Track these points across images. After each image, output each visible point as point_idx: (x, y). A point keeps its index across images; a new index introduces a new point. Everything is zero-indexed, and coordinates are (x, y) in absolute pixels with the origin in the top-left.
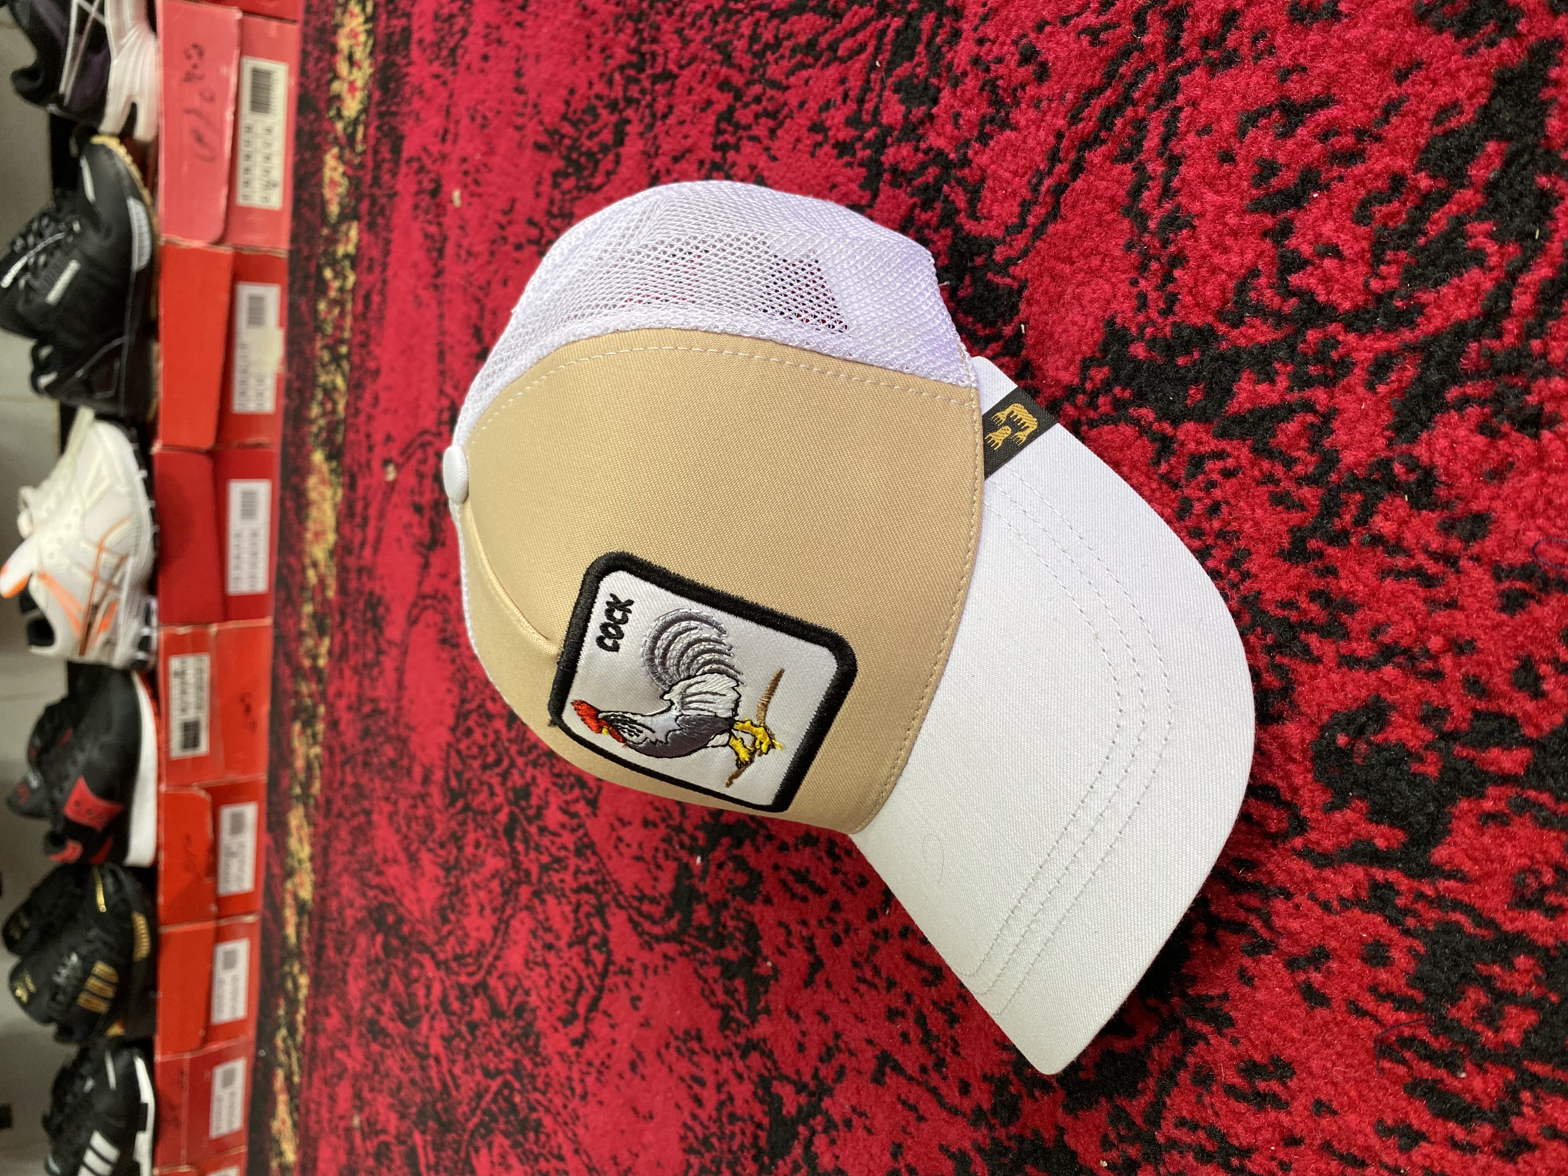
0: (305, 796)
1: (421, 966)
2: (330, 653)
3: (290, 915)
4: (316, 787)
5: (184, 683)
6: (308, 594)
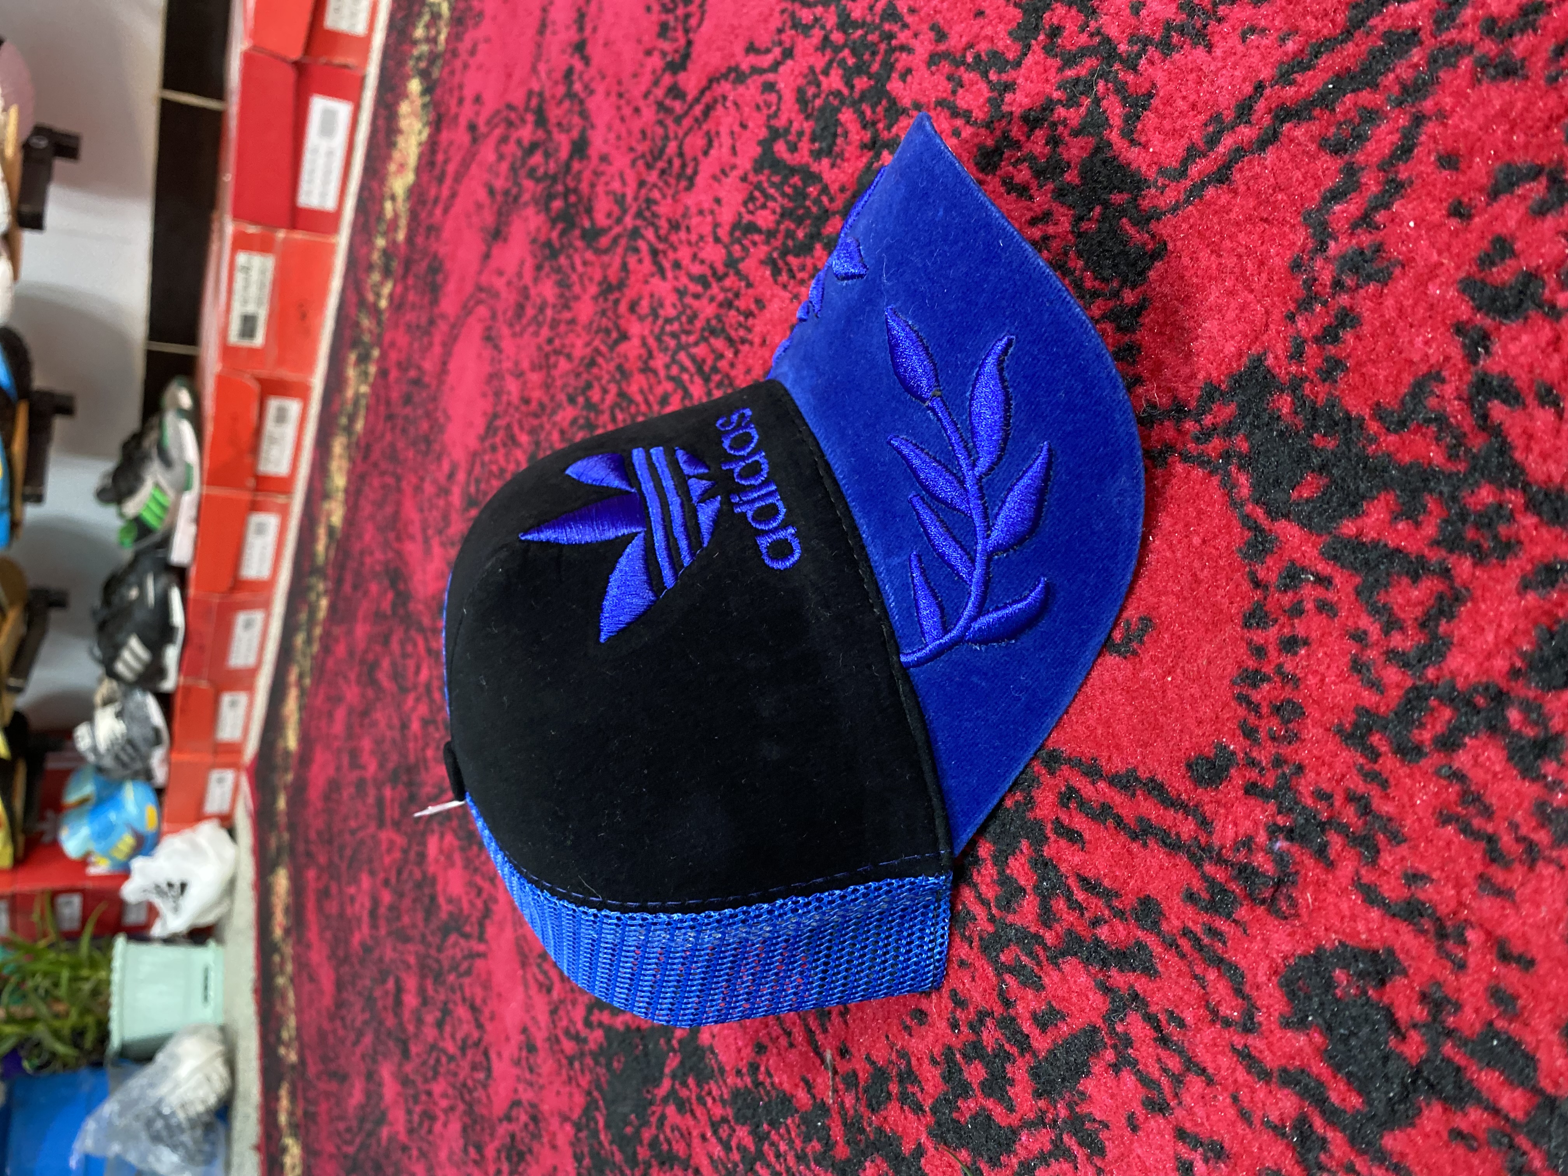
2: (391, 296)
3: (322, 533)
4: (359, 426)
5: (248, 279)
6: (383, 227)
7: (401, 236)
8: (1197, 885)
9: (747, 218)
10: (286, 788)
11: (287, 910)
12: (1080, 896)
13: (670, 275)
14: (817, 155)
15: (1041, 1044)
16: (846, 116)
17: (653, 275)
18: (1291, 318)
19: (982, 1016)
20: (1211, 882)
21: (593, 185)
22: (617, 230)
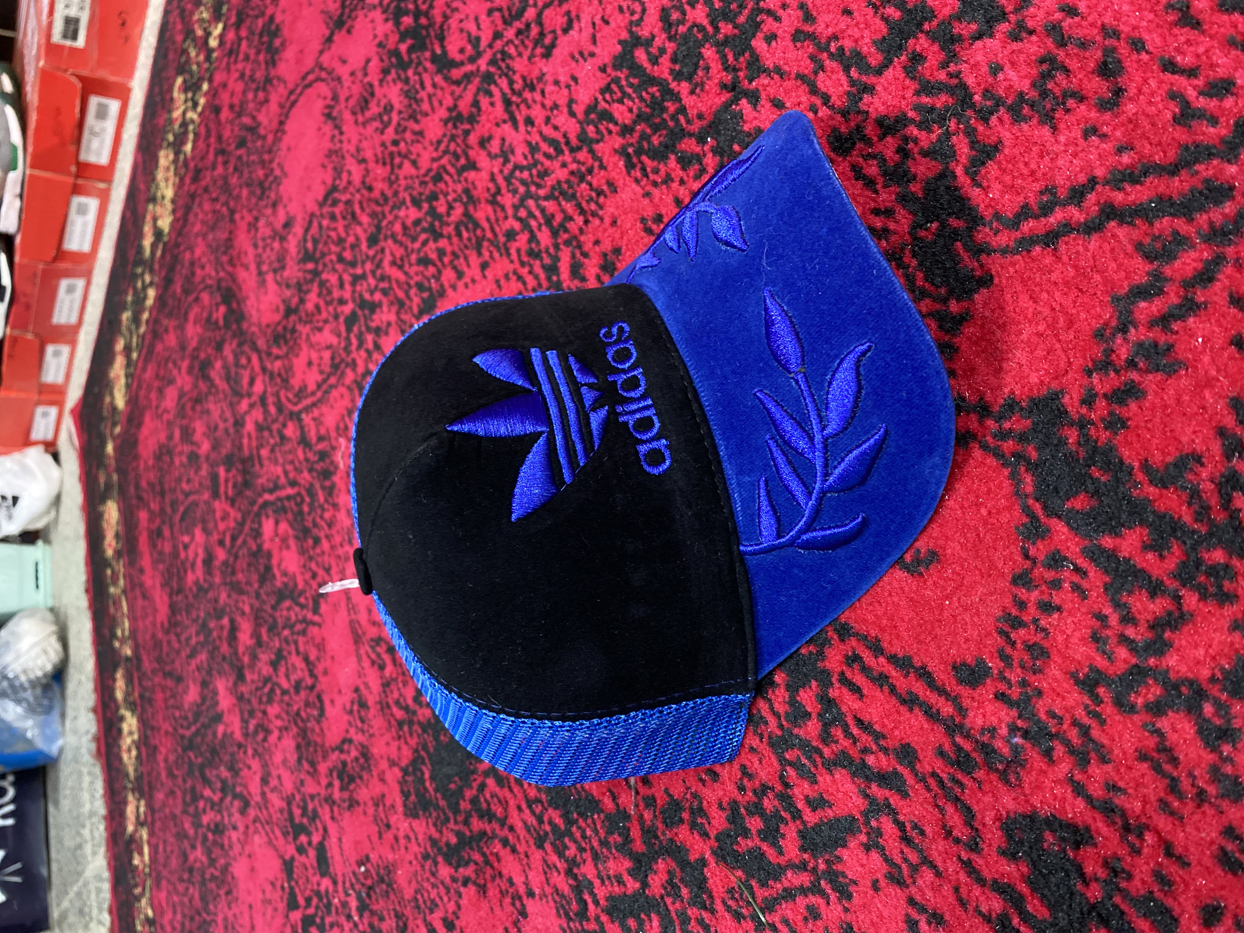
0: (177, 148)
3: (148, 232)
4: (188, 148)
8: (947, 747)
9: (603, 105)
10: (114, 439)
11: (117, 536)
12: (855, 731)
13: (522, 128)
14: (678, 76)
15: (811, 818)
16: (708, 52)
17: (505, 122)
18: (1089, 373)
19: (765, 789)
20: (959, 749)
21: (446, 17)
22: (469, 68)
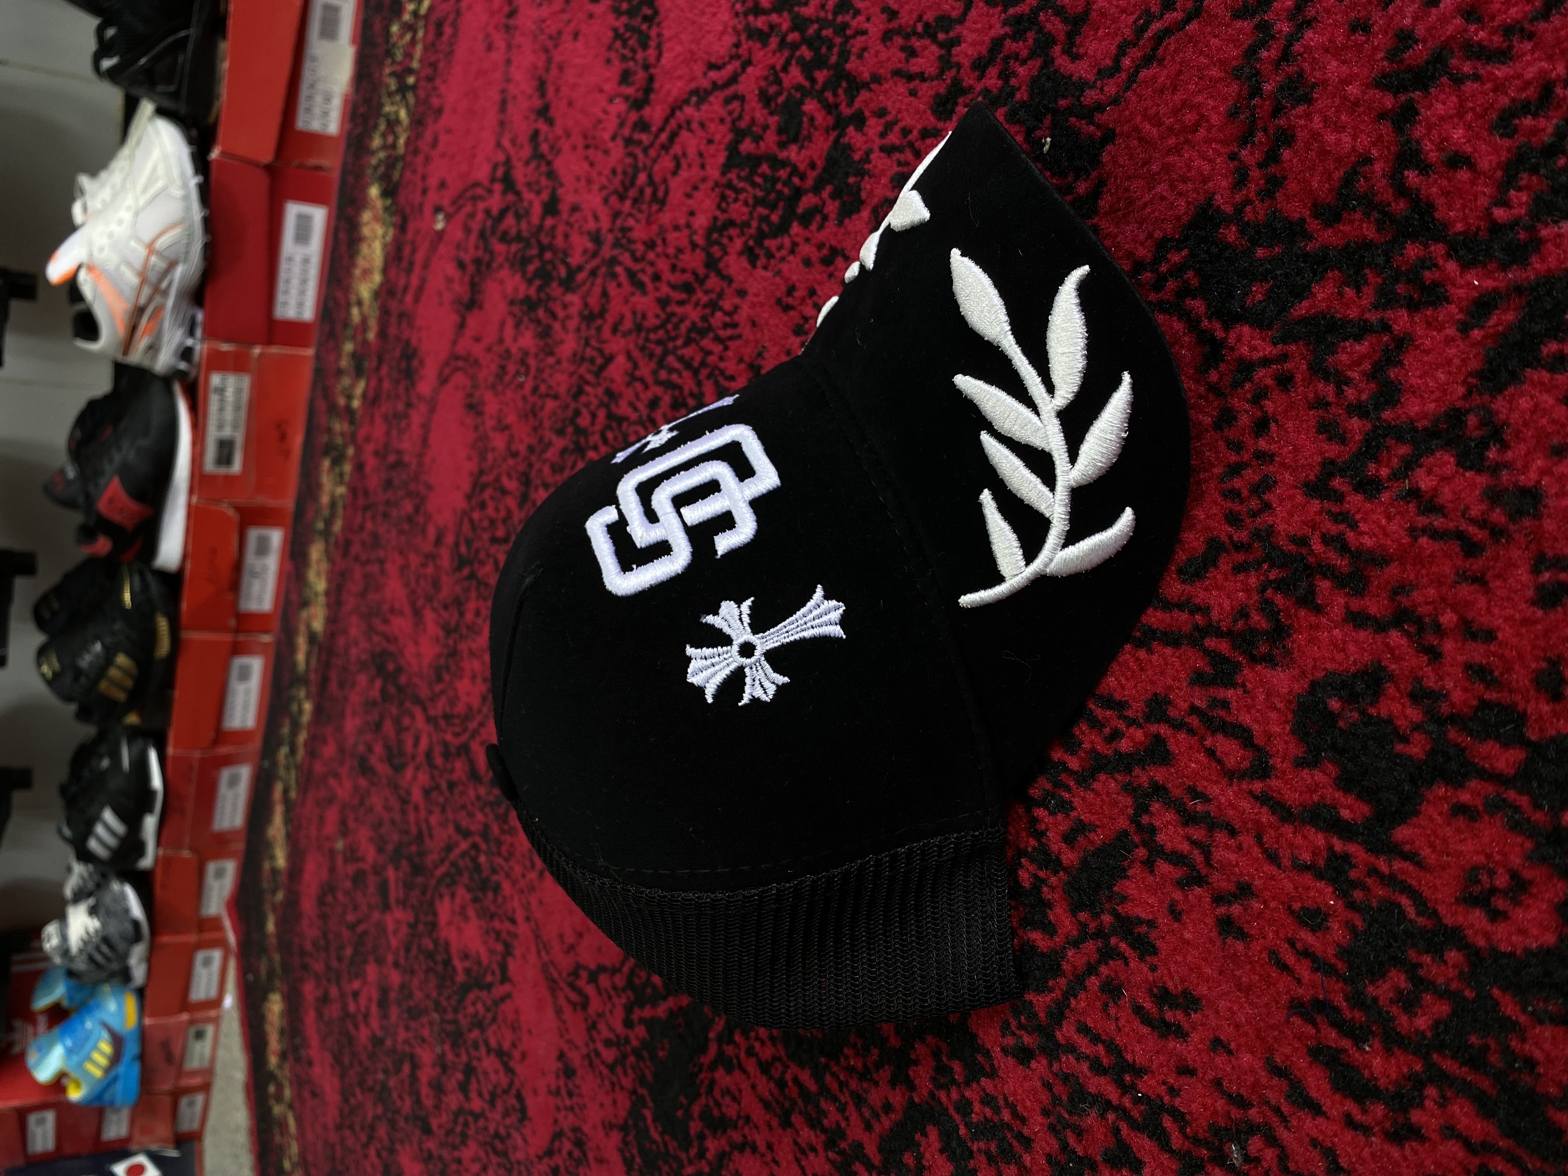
0: (326, 533)
1: (413, 717)
2: (364, 395)
3: (302, 642)
4: (337, 526)
5: (222, 400)
6: (349, 332)
7: (371, 335)
8: (1201, 663)
9: (722, 217)
10: (274, 909)
11: (282, 1032)
13: (650, 286)
14: (786, 143)
15: (1072, 857)
16: (810, 106)
17: (633, 294)
20: (1214, 655)
21: (567, 236)
22: (594, 263)
